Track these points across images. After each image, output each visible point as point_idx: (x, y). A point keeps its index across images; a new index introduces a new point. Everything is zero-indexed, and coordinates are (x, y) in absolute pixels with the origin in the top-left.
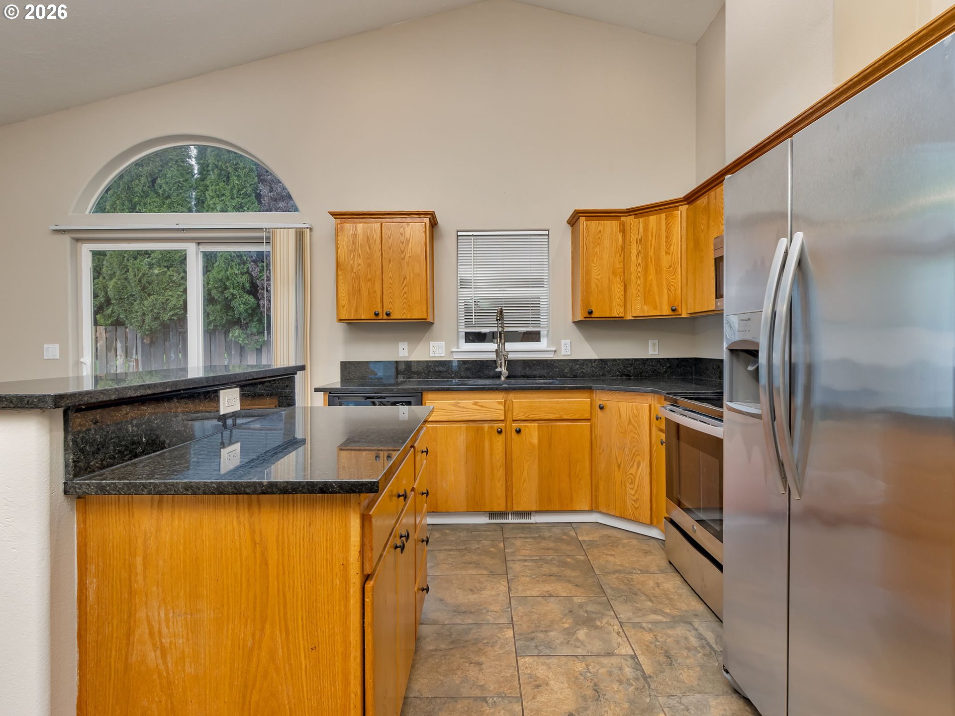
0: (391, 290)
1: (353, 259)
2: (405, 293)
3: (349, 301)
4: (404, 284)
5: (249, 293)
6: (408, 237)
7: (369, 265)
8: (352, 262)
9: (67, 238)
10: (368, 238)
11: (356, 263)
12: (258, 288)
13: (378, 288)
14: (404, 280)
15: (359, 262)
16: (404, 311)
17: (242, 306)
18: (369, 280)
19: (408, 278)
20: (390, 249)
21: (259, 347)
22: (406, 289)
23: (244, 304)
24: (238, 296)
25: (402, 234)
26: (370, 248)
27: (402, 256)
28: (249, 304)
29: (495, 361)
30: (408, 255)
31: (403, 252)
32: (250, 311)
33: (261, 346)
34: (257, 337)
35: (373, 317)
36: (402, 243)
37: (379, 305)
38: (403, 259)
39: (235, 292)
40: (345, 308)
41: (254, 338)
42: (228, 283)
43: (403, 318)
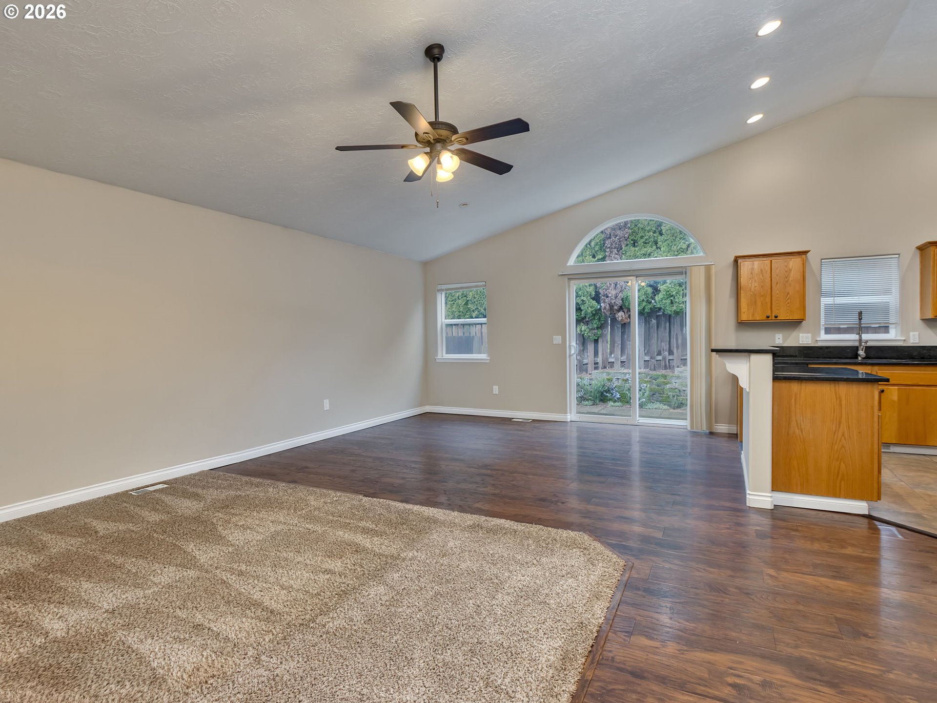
0: (777, 302)
1: (751, 283)
2: (788, 303)
3: (748, 309)
4: (787, 298)
5: (593, 299)
6: (791, 268)
7: (762, 287)
8: (750, 285)
9: (566, 278)
10: (761, 270)
11: (753, 286)
12: (600, 295)
13: (768, 300)
14: (787, 295)
15: (756, 285)
16: (788, 314)
17: (589, 308)
18: (762, 296)
19: (790, 293)
20: (777, 276)
21: (596, 338)
22: (789, 301)
23: (591, 307)
24: (587, 302)
25: (786, 266)
26: (763, 276)
27: (786, 280)
28: (594, 307)
29: (857, 347)
30: (791, 279)
31: (786, 278)
32: (594, 312)
33: (598, 337)
34: (596, 331)
35: (766, 319)
36: (786, 272)
37: (770, 311)
38: (787, 282)
39: (585, 299)
40: (745, 313)
41: (594, 331)
42: (580, 293)
43: (786, 319)
